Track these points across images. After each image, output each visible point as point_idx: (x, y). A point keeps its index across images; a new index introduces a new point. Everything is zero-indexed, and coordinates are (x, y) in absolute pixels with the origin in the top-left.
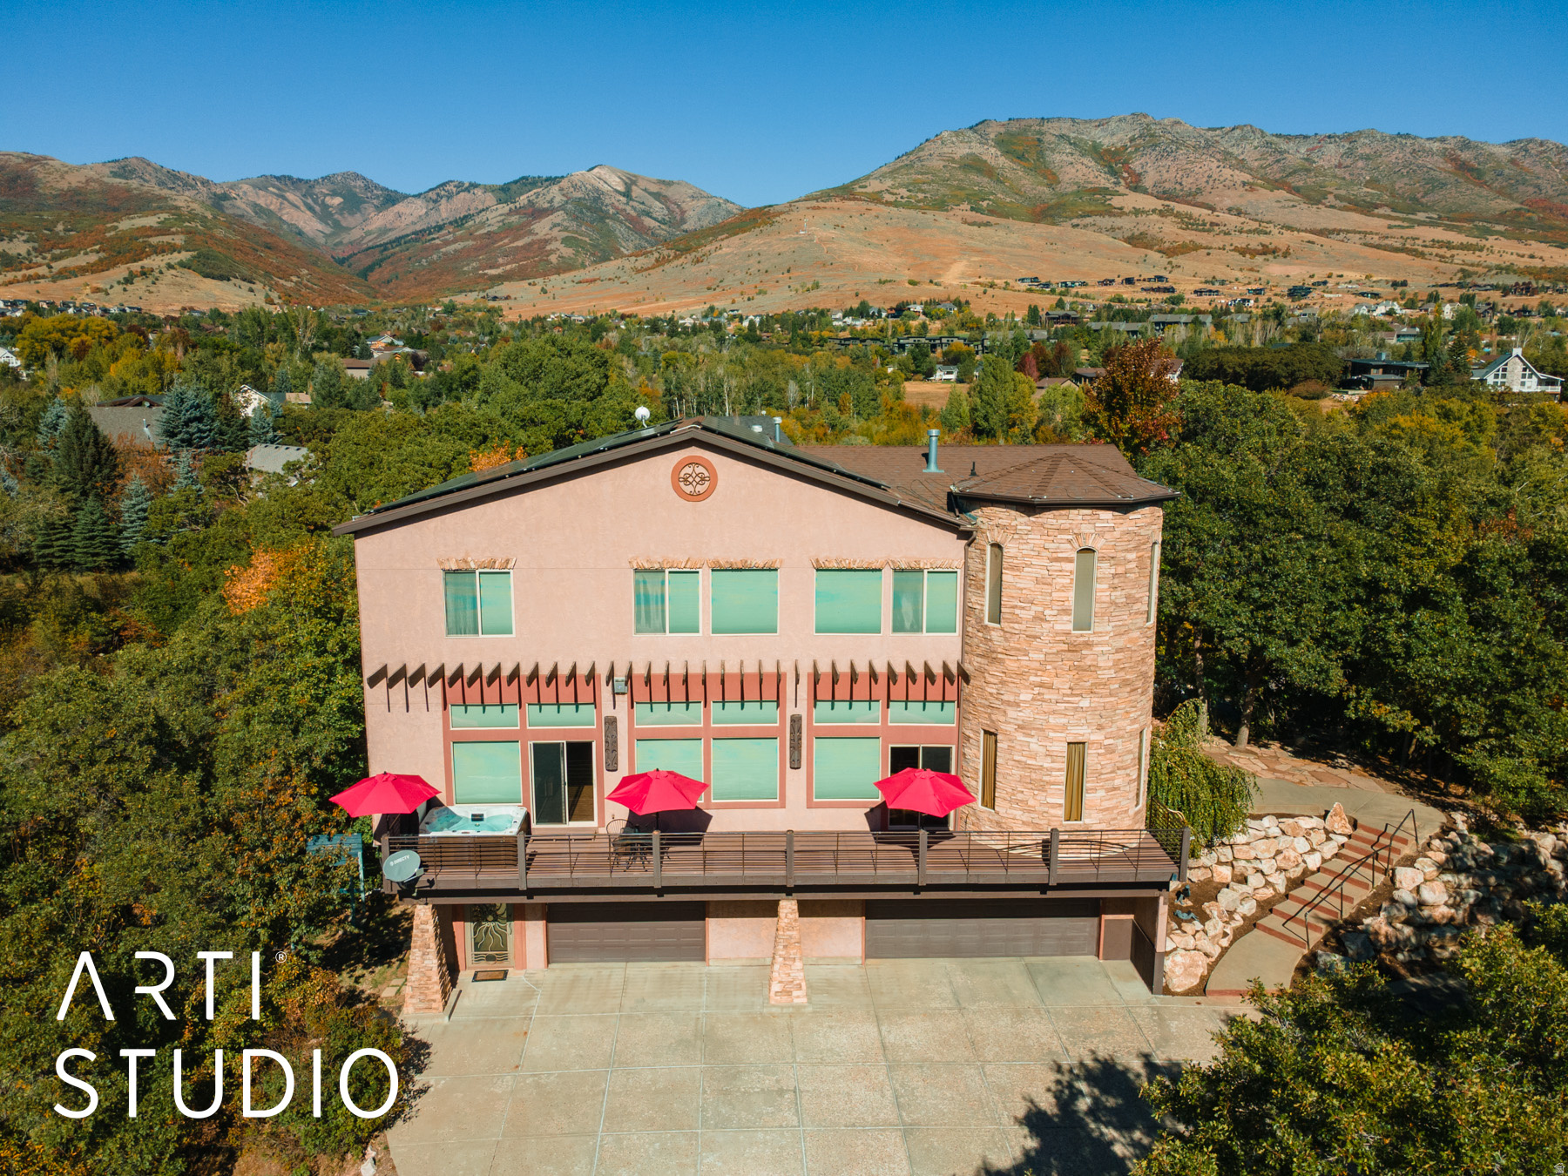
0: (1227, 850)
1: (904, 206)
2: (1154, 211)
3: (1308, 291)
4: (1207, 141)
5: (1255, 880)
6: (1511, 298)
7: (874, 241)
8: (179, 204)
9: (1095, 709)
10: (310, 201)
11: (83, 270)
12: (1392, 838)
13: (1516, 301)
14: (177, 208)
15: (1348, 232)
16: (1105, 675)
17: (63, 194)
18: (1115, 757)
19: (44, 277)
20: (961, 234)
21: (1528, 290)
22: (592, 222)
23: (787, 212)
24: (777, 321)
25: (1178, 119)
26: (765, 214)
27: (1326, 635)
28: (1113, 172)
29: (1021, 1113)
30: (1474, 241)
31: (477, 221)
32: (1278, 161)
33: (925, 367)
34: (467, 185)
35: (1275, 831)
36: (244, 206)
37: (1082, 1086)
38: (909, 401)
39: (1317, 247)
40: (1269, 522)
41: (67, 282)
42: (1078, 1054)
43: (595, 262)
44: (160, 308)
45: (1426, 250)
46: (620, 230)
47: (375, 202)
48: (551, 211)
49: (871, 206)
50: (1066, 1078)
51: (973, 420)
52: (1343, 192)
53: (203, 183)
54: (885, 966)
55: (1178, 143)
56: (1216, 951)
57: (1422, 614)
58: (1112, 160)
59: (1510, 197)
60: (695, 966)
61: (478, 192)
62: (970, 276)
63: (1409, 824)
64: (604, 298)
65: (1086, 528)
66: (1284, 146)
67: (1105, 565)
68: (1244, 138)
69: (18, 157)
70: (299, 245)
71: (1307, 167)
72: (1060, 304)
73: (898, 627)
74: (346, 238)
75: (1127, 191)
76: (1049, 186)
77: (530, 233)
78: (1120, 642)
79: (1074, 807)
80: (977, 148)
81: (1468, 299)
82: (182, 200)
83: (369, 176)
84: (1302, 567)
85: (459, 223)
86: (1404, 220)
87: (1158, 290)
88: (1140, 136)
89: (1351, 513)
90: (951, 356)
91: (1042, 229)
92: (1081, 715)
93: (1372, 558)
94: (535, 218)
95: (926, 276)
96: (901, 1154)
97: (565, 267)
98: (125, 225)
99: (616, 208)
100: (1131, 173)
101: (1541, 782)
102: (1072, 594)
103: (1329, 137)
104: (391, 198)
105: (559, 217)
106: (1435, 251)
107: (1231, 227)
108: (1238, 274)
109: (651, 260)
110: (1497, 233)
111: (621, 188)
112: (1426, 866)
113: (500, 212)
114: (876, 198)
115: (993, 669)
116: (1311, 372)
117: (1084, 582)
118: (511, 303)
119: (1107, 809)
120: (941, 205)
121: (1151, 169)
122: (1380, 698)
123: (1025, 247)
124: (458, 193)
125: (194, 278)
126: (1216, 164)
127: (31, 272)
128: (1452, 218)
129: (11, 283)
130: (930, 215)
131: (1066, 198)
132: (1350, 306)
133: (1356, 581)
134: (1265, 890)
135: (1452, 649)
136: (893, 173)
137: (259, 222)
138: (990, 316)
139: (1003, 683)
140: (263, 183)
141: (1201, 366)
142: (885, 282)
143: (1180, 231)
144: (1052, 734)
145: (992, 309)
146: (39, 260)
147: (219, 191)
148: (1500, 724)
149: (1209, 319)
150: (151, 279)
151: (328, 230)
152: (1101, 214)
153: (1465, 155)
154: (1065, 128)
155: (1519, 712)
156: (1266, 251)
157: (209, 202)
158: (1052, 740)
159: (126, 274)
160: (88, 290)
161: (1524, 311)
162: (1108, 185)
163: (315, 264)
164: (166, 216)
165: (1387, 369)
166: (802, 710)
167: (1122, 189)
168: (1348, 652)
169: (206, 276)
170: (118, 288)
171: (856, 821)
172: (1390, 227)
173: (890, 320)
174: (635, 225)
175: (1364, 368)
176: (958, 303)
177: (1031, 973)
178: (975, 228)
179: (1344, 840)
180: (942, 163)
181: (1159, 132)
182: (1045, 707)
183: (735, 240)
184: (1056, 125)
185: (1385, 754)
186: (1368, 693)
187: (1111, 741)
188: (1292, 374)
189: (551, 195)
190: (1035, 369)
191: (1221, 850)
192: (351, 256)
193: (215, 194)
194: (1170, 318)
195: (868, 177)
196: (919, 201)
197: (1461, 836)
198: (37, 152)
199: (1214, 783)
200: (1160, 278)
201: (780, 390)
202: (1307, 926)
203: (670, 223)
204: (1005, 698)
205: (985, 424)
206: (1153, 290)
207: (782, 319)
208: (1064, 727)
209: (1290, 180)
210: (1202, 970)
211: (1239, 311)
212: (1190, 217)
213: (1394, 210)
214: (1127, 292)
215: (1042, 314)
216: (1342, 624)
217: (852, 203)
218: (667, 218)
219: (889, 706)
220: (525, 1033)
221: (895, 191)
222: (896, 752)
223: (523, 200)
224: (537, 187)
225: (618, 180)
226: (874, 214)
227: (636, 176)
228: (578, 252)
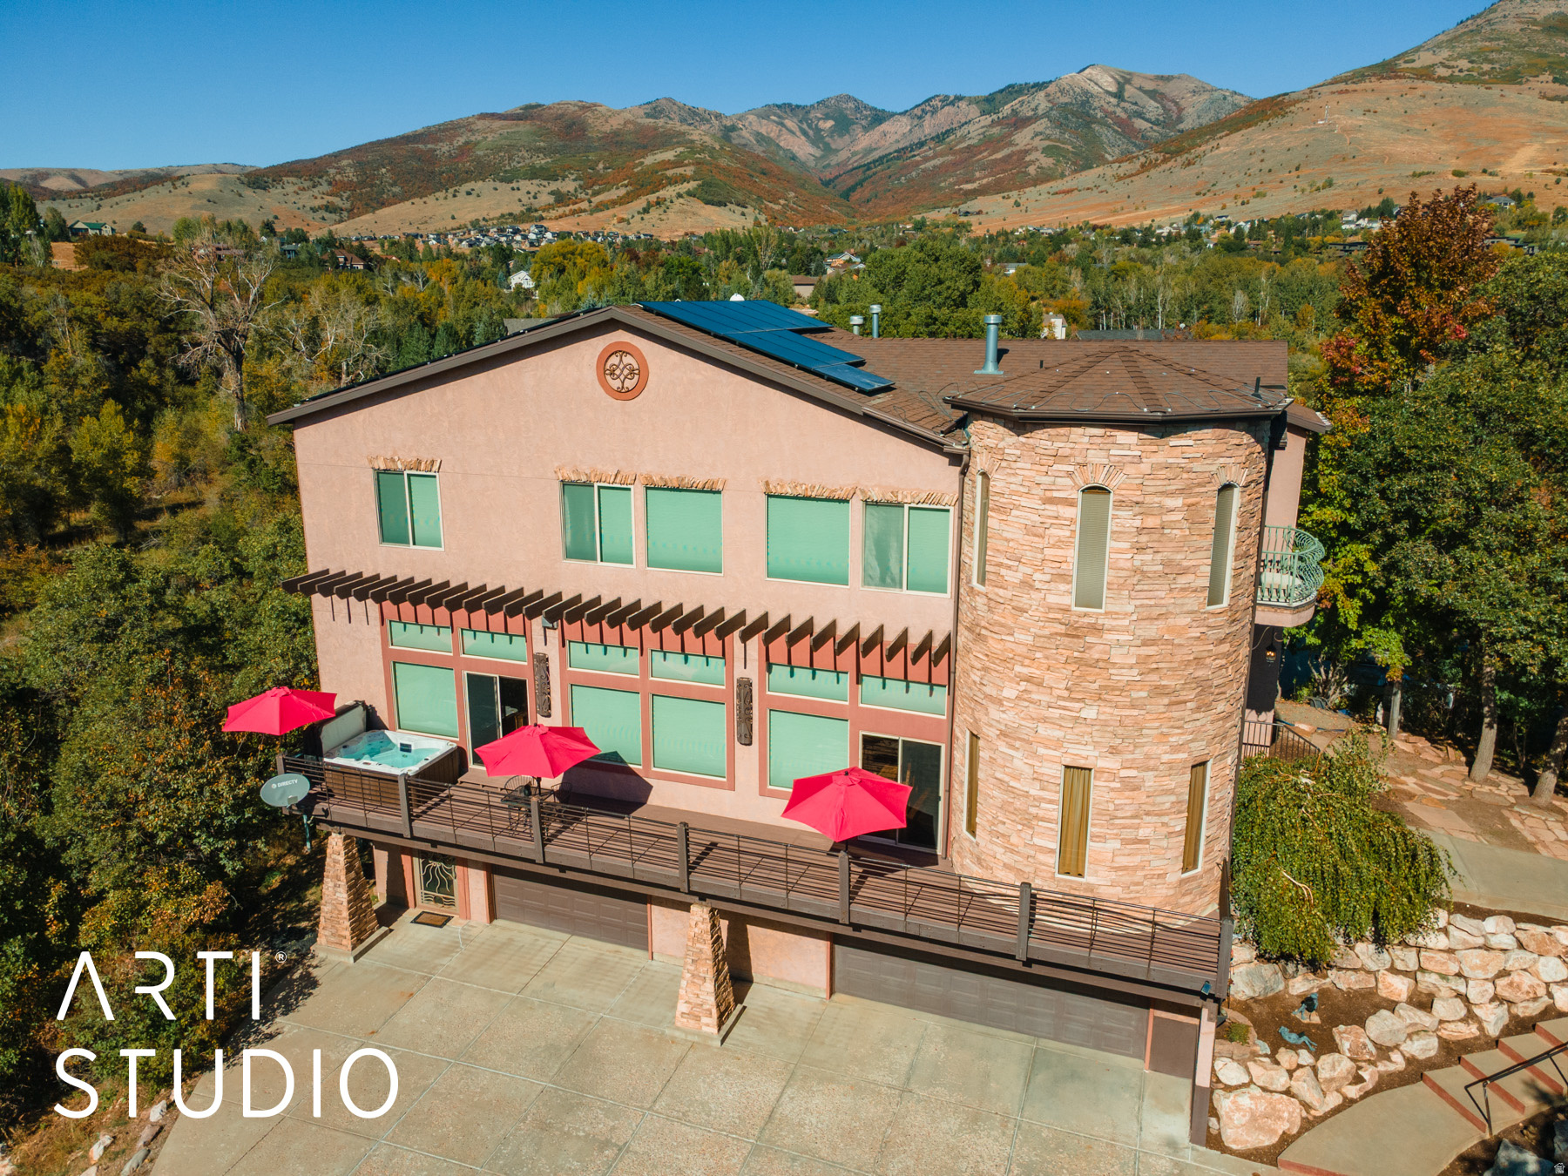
0: (1410, 954)
1: (1461, 81)
5: (1446, 1008)
7: (1416, 126)
8: (695, 137)
9: (1105, 724)
10: (805, 126)
11: (614, 203)
14: (692, 142)
16: (1124, 676)
17: (606, 136)
18: (1141, 797)
19: (585, 211)
20: (1536, 112)
22: (1077, 128)
23: (1306, 100)
24: (1272, 227)
26: (1277, 104)
31: (959, 134)
34: (952, 98)
35: (1507, 941)
36: (747, 135)
41: (600, 215)
43: (1076, 171)
44: (667, 234)
46: (1105, 134)
47: (864, 123)
48: (1035, 119)
49: (1419, 83)
53: (716, 117)
60: (635, 956)
61: (963, 105)
62: (1542, 163)
64: (1079, 209)
65: (1096, 457)
67: (1126, 513)
69: (575, 105)
70: (792, 169)
74: (834, 160)
77: (1011, 144)
78: (1151, 630)
79: (1072, 857)
82: (697, 134)
83: (859, 97)
85: (940, 138)
92: (1084, 729)
94: (1016, 129)
95: (1481, 164)
97: (1044, 177)
98: (649, 160)
99: (1106, 111)
102: (1072, 554)
104: (879, 117)
105: (1040, 126)
109: (1137, 165)
111: (1113, 89)
113: (982, 124)
114: (1426, 74)
115: (977, 649)
117: (1093, 536)
118: (981, 217)
119: (1125, 868)
120: (1513, 77)
124: (943, 107)
125: (697, 205)
127: (576, 207)
129: (561, 217)
130: (1496, 90)
134: (1462, 1026)
136: (1453, 41)
137: (759, 150)
138: (1560, 210)
140: (764, 114)
142: (1420, 175)
144: (1041, 751)
146: (583, 195)
147: (729, 123)
150: (664, 207)
151: (818, 153)
157: (720, 134)
158: (1041, 758)
159: (644, 205)
160: (615, 221)
163: (803, 186)
164: (681, 149)
166: (752, 674)
169: (707, 203)
170: (638, 217)
174: (1125, 128)
176: (1517, 197)
178: (1557, 103)
180: (1518, 27)
182: (1035, 711)
187: (1133, 773)
189: (1036, 102)
191: (1398, 952)
192: (836, 177)
193: (725, 127)
195: (1417, 50)
196: (1484, 74)
198: (589, 100)
201: (1224, 301)
202: (1511, 1099)
203: (1165, 124)
204: (987, 690)
207: (1275, 225)
208: (1058, 744)
210: (1284, 1127)
217: (1392, 81)
218: (1161, 118)
219: (859, 681)
220: (412, 995)
221: (1452, 63)
222: (869, 741)
223: (1007, 110)
224: (1022, 94)
225: (1110, 80)
226: (1419, 92)
227: (1130, 74)
228: (1058, 161)
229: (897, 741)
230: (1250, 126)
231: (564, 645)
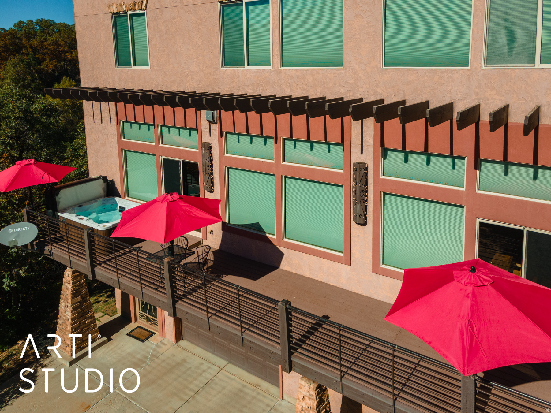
166: (368, 158)
219: (477, 166)
220: (89, 407)
229: (522, 232)
231: (222, 136)
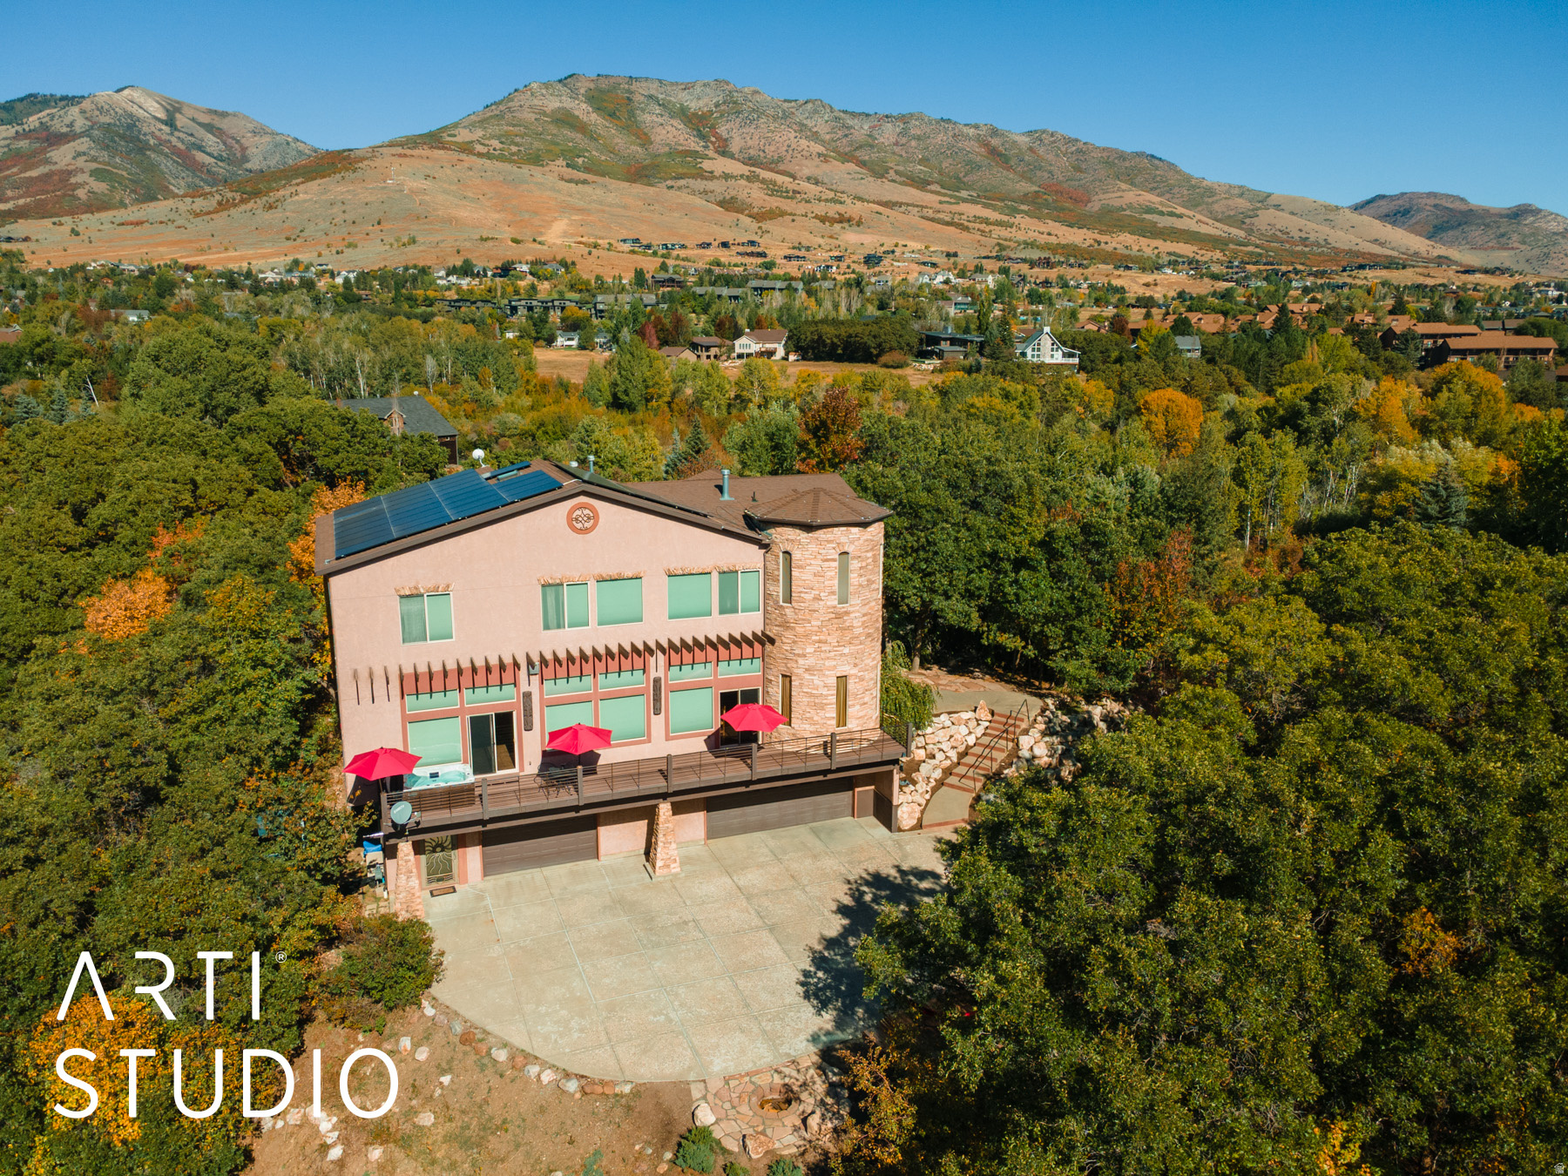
0: (922, 739)
1: (497, 158)
2: (742, 176)
3: (880, 259)
4: (784, 111)
5: (940, 756)
6: (1036, 270)
7: (470, 194)
9: (852, 654)
12: (1016, 719)
13: (1041, 273)
15: (908, 205)
16: (858, 631)
18: (864, 683)
20: (559, 191)
21: (1047, 263)
22: (128, 153)
23: (370, 158)
24: (375, 278)
25: (758, 88)
26: (345, 158)
27: (967, 590)
28: (702, 136)
29: (834, 908)
30: (1005, 218)
32: (846, 136)
33: (545, 333)
35: (948, 723)
37: (865, 889)
38: (543, 372)
39: (884, 218)
40: (927, 516)
42: (857, 872)
43: (138, 201)
45: (971, 225)
46: (166, 165)
48: (72, 136)
49: (463, 156)
50: (854, 886)
51: (615, 395)
52: (901, 168)
54: (720, 844)
55: (759, 112)
56: (924, 802)
57: (1024, 573)
58: (699, 123)
59: (1030, 180)
60: (592, 863)
62: (573, 235)
63: (1024, 709)
64: (159, 245)
65: (843, 539)
66: (850, 122)
67: (855, 562)
68: (816, 112)
71: (870, 145)
72: (664, 267)
73: (722, 612)
75: (716, 156)
76: (642, 146)
77: (47, 162)
78: (865, 609)
79: (842, 719)
80: (568, 103)
81: (1004, 271)
84: (950, 546)
86: (951, 197)
87: (752, 254)
88: (724, 103)
89: (975, 505)
90: (569, 322)
91: (638, 189)
92: (844, 658)
93: (991, 537)
94: (51, 145)
95: (529, 234)
96: (772, 941)
97: (96, 205)
99: (158, 139)
100: (719, 138)
101: (1094, 673)
102: (836, 582)
103: (887, 117)
105: (83, 144)
106: (977, 226)
107: (810, 196)
108: (821, 241)
109: (212, 203)
110: (1023, 212)
111: (162, 115)
112: (1035, 733)
113: (4, 135)
114: (466, 148)
115: (788, 634)
116: (895, 344)
117: (844, 572)
118: (32, 245)
119: (860, 717)
120: (536, 160)
121: (738, 136)
122: (1002, 630)
123: (625, 207)
126: (793, 134)
128: (987, 197)
130: (525, 170)
131: (659, 159)
132: (918, 277)
133: (984, 553)
134: (946, 761)
135: (1043, 595)
136: (483, 122)
138: (598, 278)
139: (794, 642)
141: (803, 337)
142: (486, 239)
143: (767, 197)
144: (827, 673)
145: (599, 271)
148: (1070, 640)
149: (800, 286)
152: (694, 177)
153: (995, 142)
154: (653, 89)
155: (1080, 632)
156: (842, 219)
161: (1046, 283)
162: (698, 149)
165: (953, 341)
166: (661, 674)
167: (711, 153)
168: (981, 601)
171: (699, 745)
172: (941, 202)
173: (498, 279)
174: (185, 159)
175: (935, 340)
176: (564, 264)
177: (815, 832)
178: (573, 185)
179: (987, 724)
180: (533, 117)
181: (741, 100)
182: (823, 655)
183: (314, 185)
184: (644, 84)
185: (999, 667)
186: (994, 627)
187: (861, 673)
188: (880, 345)
189: (70, 118)
190: (654, 337)
191: (919, 739)
194: (766, 284)
195: (456, 125)
196: (513, 154)
197: (1052, 713)
199: (913, 694)
200: (752, 243)
202: (974, 779)
203: (228, 161)
204: (796, 652)
205: (626, 398)
206: (747, 254)
208: (834, 668)
209: (858, 153)
210: (917, 815)
211: (824, 278)
212: (775, 184)
213: (943, 187)
214: (725, 256)
215: (648, 276)
216: (978, 583)
217: (442, 152)
218: (224, 154)
219: (718, 665)
221: (487, 142)
222: (723, 695)
223: (33, 121)
224: (49, 107)
225: (157, 106)
226: (466, 165)
227: (178, 102)
228: (114, 187)
229: (739, 691)
230: (324, 177)
231: (542, 683)
